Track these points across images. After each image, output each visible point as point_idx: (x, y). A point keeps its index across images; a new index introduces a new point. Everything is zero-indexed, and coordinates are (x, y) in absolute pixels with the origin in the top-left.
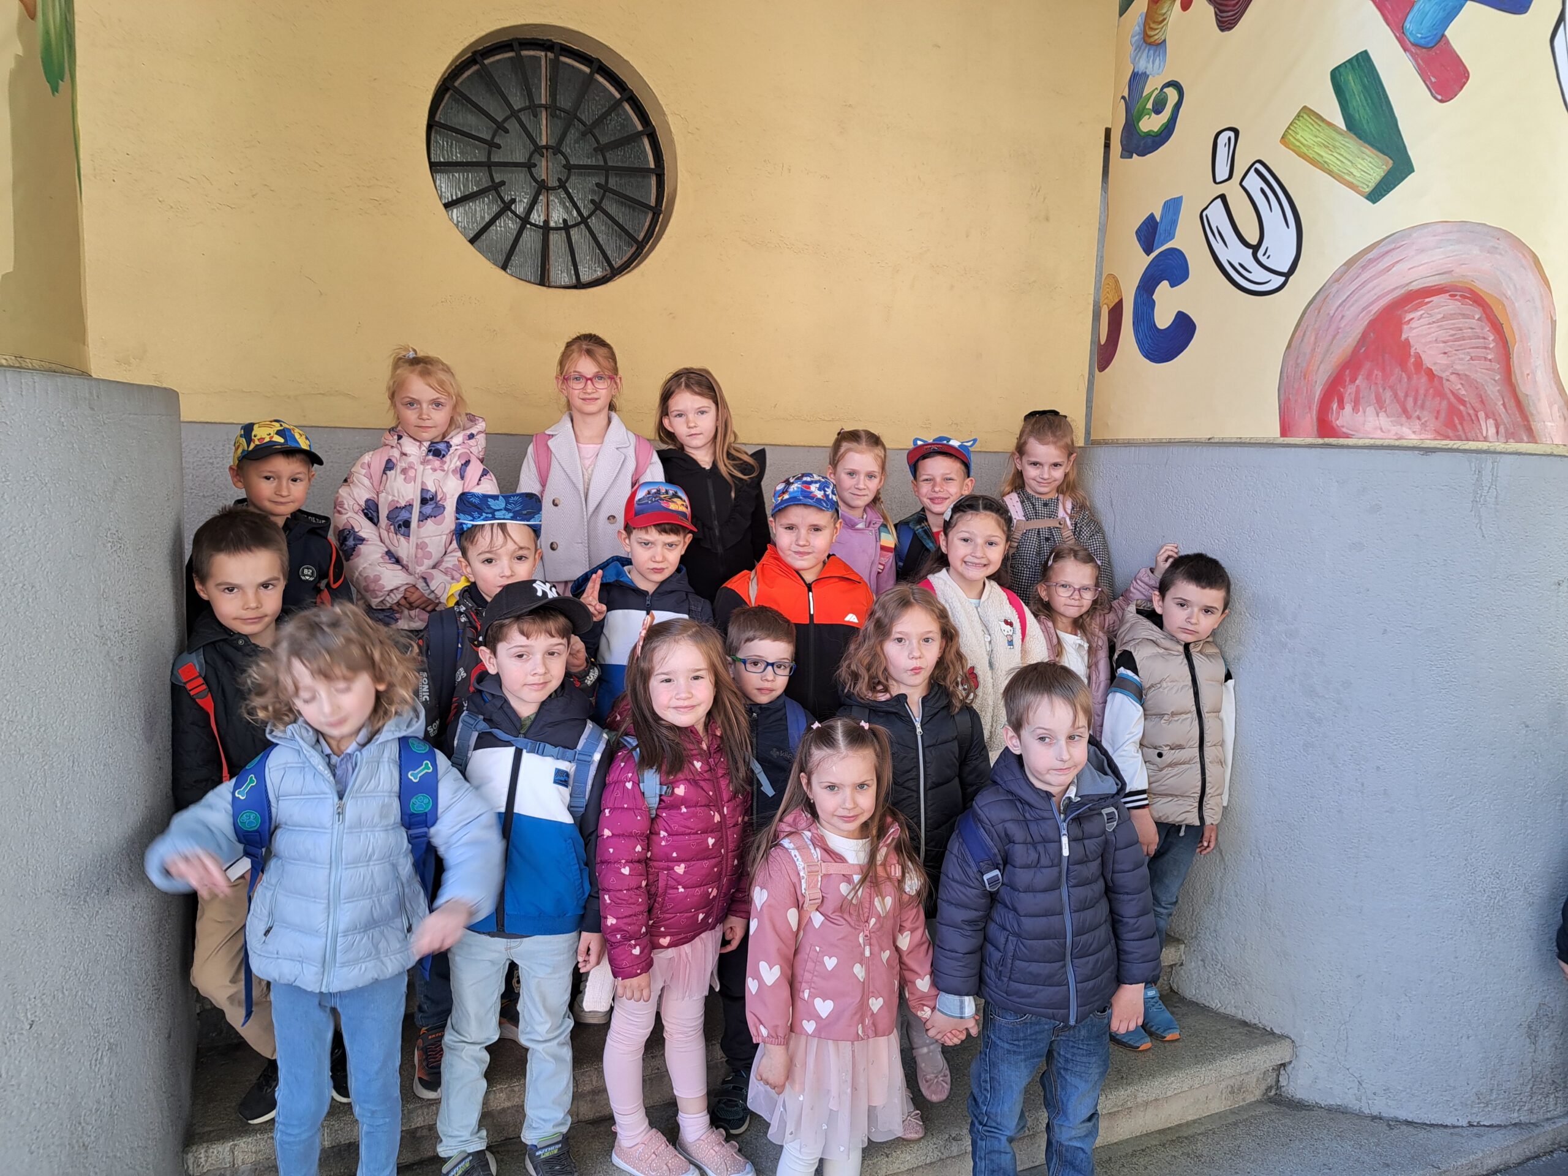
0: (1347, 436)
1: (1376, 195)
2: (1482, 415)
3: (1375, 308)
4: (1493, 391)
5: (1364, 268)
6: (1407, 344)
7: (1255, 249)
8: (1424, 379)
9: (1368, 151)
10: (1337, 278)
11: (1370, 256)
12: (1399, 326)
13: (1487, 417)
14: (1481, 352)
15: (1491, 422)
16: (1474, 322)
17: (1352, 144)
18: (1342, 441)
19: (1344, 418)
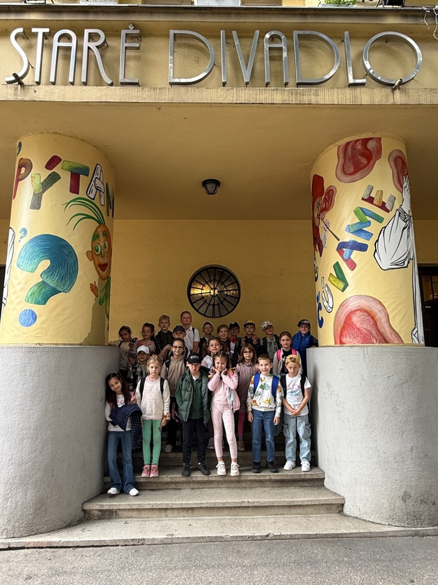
0: (345, 344)
1: (343, 291)
2: (372, 338)
3: (346, 315)
4: (374, 332)
5: (343, 306)
6: (353, 322)
7: (328, 302)
8: (357, 330)
9: (341, 282)
10: (339, 309)
11: (344, 304)
12: (351, 319)
13: (373, 338)
14: (369, 323)
15: (374, 339)
16: (366, 317)
17: (338, 280)
18: (344, 345)
19: (344, 340)
